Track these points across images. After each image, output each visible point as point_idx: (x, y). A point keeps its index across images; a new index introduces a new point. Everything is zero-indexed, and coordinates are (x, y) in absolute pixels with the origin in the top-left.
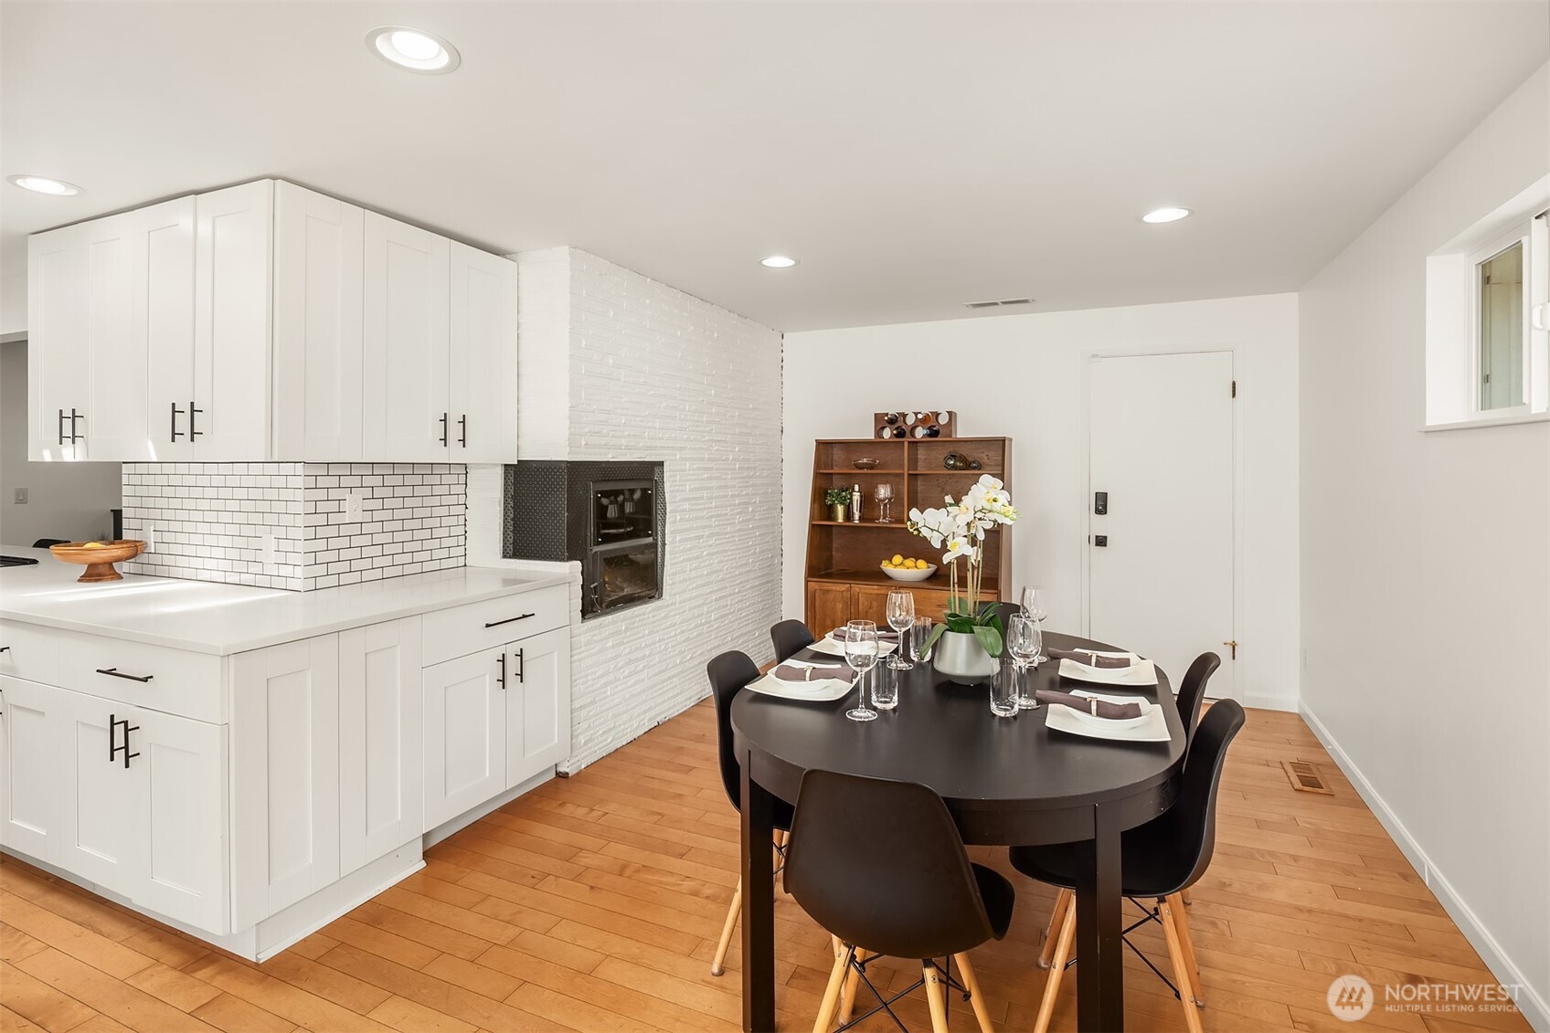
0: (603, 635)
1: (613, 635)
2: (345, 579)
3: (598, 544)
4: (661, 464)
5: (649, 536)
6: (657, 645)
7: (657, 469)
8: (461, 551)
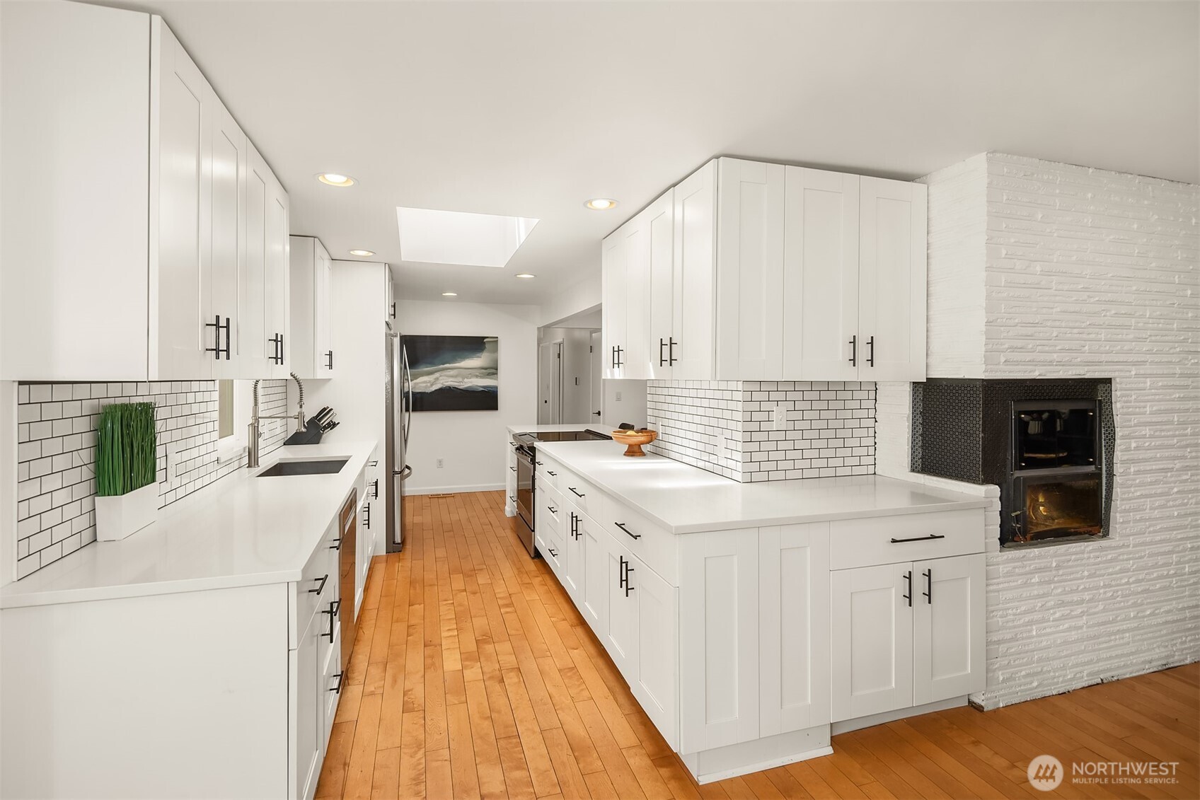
0: (1027, 569)
1: (1039, 570)
2: (773, 476)
3: (1022, 468)
4: (1108, 381)
5: (1091, 463)
6: (1102, 591)
7: (1100, 387)
8: (870, 460)
